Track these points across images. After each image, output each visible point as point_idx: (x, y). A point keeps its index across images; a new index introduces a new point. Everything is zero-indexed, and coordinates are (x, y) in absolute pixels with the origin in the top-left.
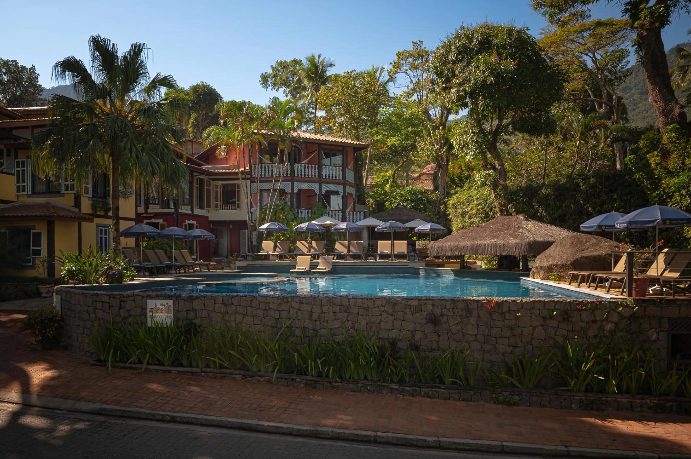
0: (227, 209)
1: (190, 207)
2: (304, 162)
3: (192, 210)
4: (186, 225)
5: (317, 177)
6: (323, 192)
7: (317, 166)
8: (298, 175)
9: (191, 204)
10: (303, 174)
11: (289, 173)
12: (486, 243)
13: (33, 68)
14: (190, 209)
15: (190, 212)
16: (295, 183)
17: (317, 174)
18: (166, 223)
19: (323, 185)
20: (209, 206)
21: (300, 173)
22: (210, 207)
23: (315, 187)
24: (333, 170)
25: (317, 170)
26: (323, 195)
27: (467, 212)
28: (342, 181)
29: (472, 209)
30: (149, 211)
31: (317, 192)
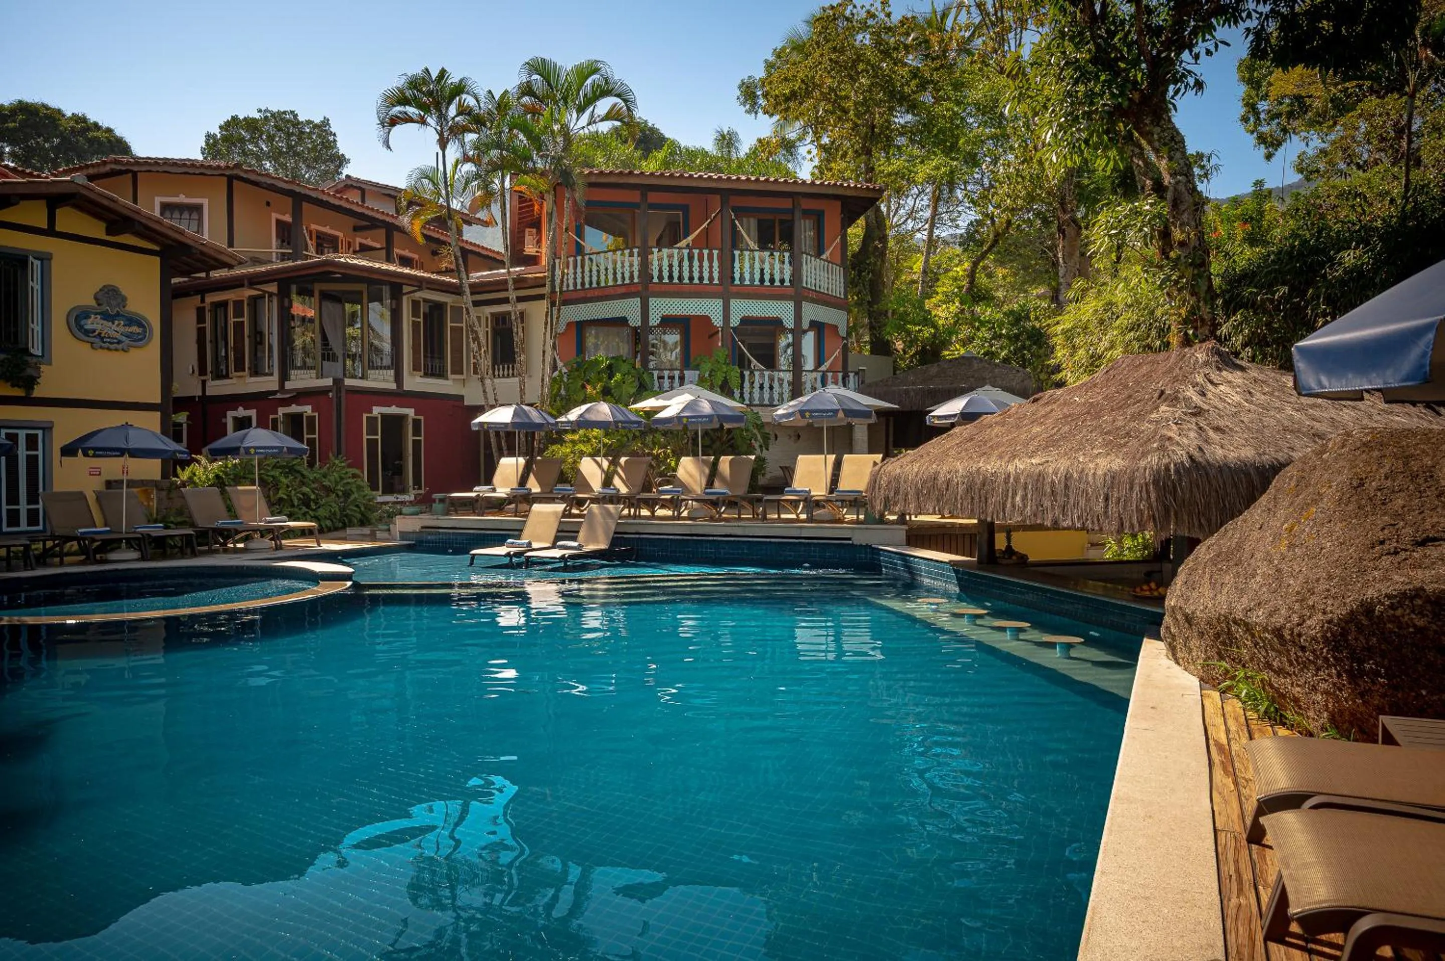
0: (503, 376)
1: (392, 372)
2: (683, 243)
3: (398, 379)
4: (372, 421)
5: (716, 281)
6: (735, 322)
7: (715, 252)
8: (661, 277)
9: (396, 364)
10: (676, 275)
11: (636, 274)
12: (1011, 468)
13: (326, 122)
14: (392, 379)
15: (393, 386)
16: (652, 301)
17: (716, 275)
18: (316, 414)
19: (734, 303)
20: (458, 370)
21: (666, 274)
22: (461, 372)
23: (712, 309)
24: (762, 261)
25: (716, 264)
26: (734, 329)
27: (1100, 357)
28: (791, 291)
29: (1112, 346)
30: (288, 385)
31: (718, 321)
